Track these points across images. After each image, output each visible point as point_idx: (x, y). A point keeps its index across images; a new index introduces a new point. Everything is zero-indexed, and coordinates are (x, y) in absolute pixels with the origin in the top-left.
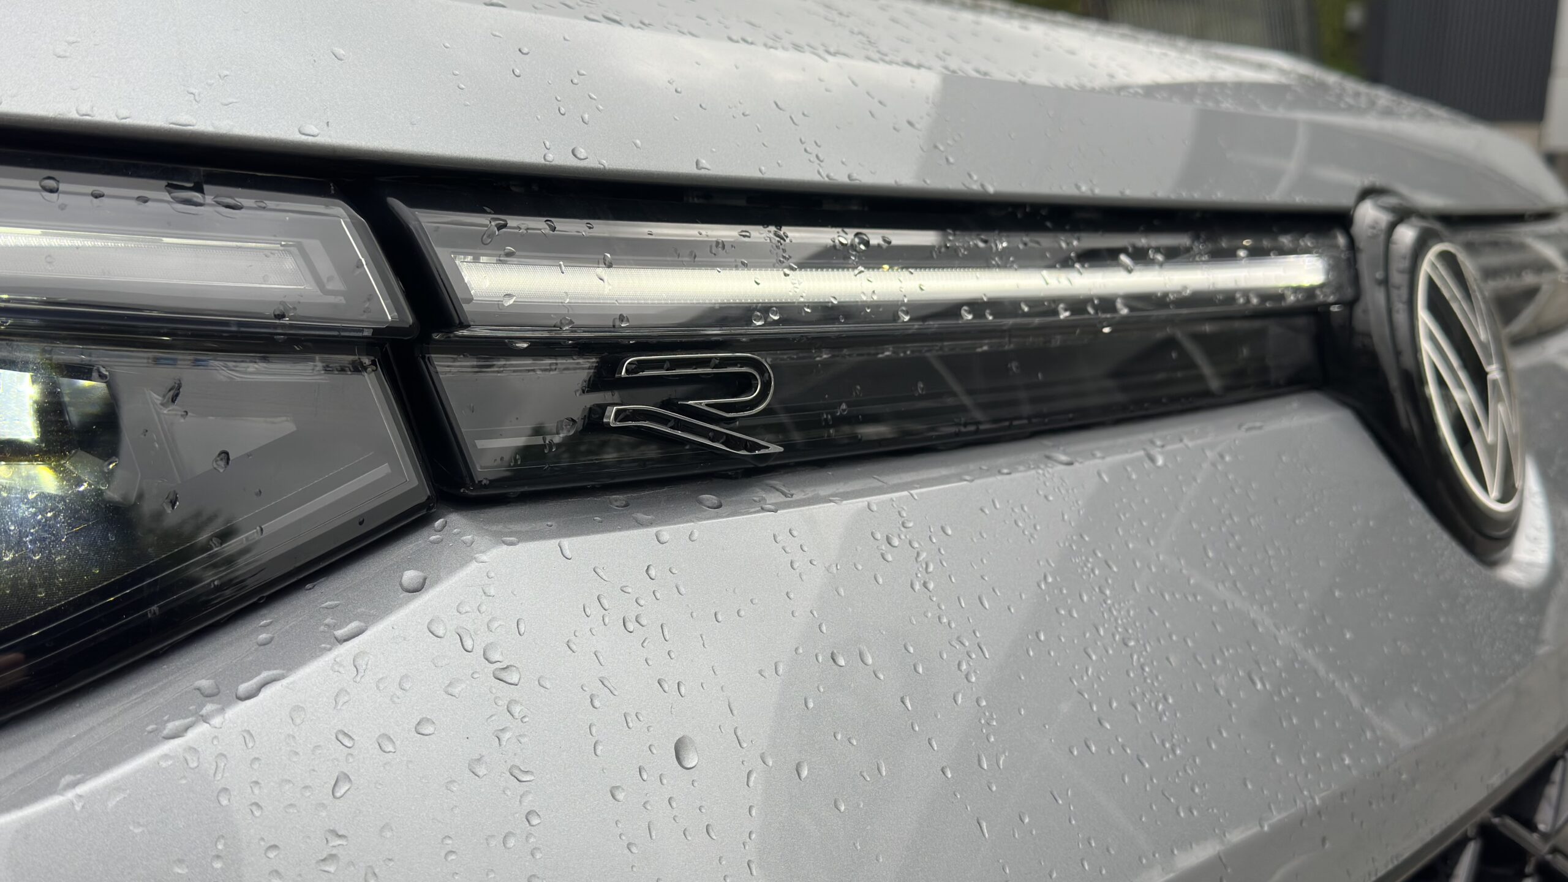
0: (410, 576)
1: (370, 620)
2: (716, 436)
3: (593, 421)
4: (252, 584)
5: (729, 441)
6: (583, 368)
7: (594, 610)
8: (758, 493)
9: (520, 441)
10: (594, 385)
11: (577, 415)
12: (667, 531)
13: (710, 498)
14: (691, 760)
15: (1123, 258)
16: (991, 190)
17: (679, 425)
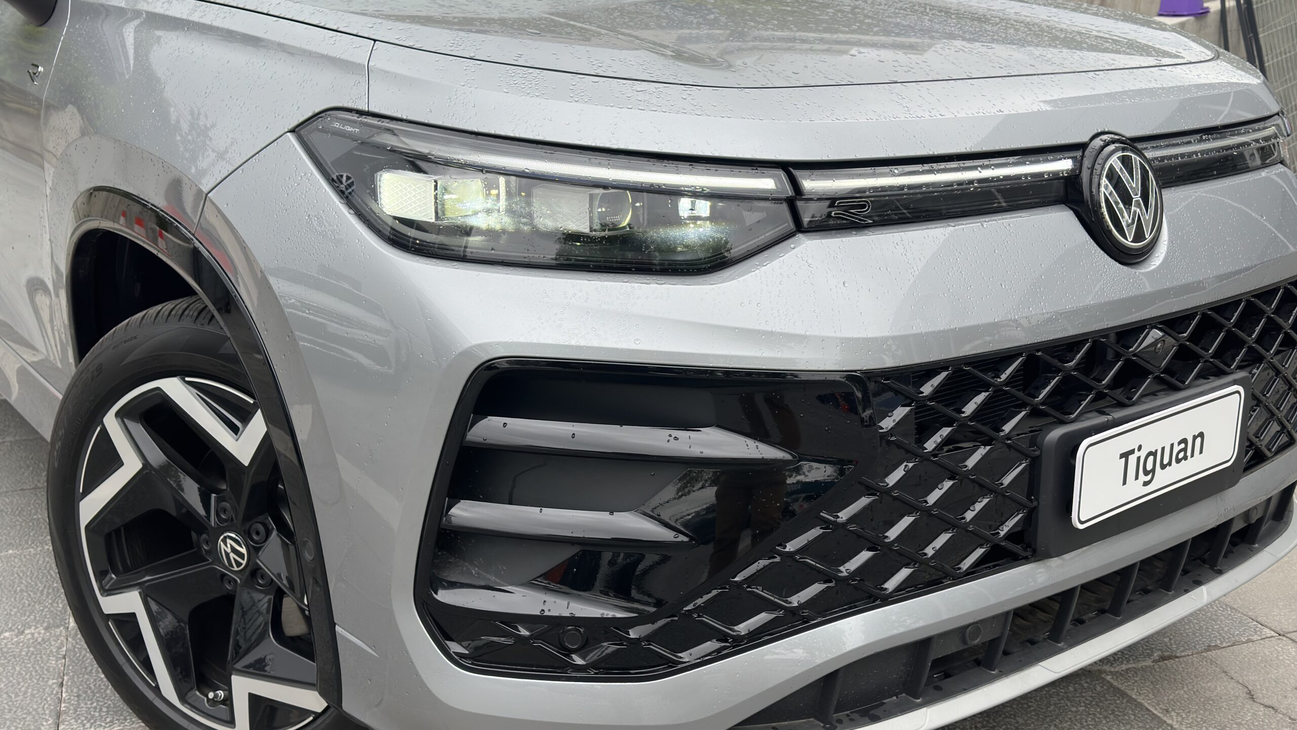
0: (792, 246)
1: (786, 253)
2: (856, 219)
3: (829, 215)
4: (734, 260)
5: (860, 220)
6: (828, 203)
7: (828, 254)
8: (866, 232)
9: (809, 219)
10: (830, 206)
11: (826, 213)
12: (844, 239)
13: (854, 233)
14: (846, 285)
15: (979, 168)
16: (936, 153)
17: (848, 216)
